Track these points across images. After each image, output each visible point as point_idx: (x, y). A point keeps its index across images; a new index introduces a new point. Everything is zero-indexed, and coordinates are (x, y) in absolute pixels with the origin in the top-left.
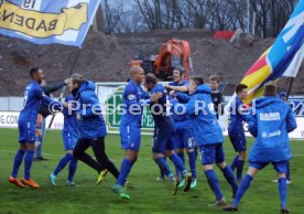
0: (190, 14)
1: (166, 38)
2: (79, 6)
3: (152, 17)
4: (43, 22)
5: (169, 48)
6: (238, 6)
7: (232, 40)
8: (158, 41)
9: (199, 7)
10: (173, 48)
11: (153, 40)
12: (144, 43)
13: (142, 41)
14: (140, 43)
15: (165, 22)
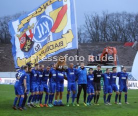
0: (111, 34)
1: (104, 46)
2: (68, 32)
3: (94, 36)
4: (56, 44)
5: (107, 50)
6: (133, 30)
7: (133, 47)
8: (99, 47)
9: (115, 31)
10: (109, 51)
11: (97, 46)
12: (93, 48)
13: (92, 47)
14: (91, 48)
15: (100, 38)
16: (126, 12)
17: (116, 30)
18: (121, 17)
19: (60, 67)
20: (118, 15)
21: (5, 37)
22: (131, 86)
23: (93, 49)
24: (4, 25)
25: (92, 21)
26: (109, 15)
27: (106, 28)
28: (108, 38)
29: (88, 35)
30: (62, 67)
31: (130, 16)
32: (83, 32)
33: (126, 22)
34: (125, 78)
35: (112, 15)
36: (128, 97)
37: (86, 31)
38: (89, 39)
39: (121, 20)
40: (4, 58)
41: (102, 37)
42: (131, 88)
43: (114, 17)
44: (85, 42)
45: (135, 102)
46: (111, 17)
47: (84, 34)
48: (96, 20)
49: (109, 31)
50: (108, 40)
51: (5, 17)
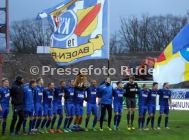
0: (152, 42)
1: (144, 56)
2: (97, 37)
3: (132, 44)
4: (81, 50)
5: (147, 62)
9: (157, 38)
10: (149, 62)
11: (135, 57)
12: (130, 59)
13: (129, 57)
14: (128, 59)
15: (140, 47)
16: (171, 15)
17: (159, 37)
18: (166, 20)
19: (80, 85)
20: (161, 19)
21: (24, 45)
22: (175, 106)
23: (130, 61)
24: (22, 30)
25: (129, 25)
26: (150, 19)
27: (147, 35)
28: (149, 46)
29: (125, 43)
30: (83, 85)
31: (176, 19)
32: (118, 39)
33: (171, 28)
34: (167, 97)
35: (154, 18)
36: (169, 121)
37: (122, 38)
38: (126, 48)
39: (165, 25)
40: (21, 71)
41: (142, 46)
42: (175, 108)
43: (157, 21)
44: (121, 52)
45: (178, 127)
46: (152, 21)
47: (120, 41)
48: (135, 24)
49: (150, 38)
50: (149, 50)
51: (23, 22)
